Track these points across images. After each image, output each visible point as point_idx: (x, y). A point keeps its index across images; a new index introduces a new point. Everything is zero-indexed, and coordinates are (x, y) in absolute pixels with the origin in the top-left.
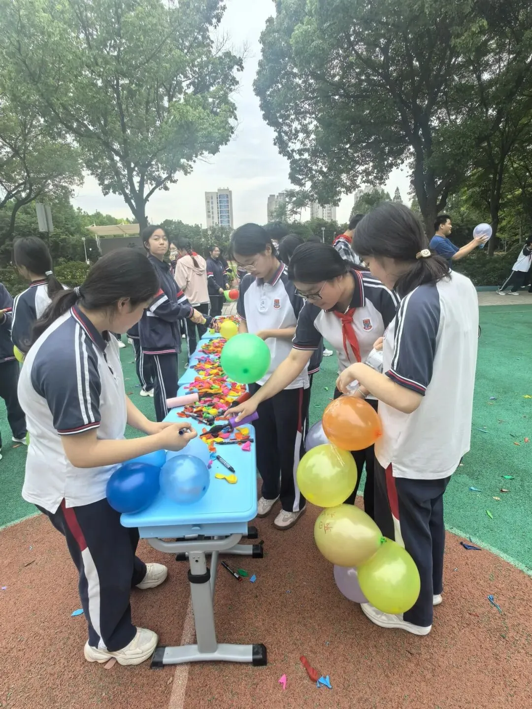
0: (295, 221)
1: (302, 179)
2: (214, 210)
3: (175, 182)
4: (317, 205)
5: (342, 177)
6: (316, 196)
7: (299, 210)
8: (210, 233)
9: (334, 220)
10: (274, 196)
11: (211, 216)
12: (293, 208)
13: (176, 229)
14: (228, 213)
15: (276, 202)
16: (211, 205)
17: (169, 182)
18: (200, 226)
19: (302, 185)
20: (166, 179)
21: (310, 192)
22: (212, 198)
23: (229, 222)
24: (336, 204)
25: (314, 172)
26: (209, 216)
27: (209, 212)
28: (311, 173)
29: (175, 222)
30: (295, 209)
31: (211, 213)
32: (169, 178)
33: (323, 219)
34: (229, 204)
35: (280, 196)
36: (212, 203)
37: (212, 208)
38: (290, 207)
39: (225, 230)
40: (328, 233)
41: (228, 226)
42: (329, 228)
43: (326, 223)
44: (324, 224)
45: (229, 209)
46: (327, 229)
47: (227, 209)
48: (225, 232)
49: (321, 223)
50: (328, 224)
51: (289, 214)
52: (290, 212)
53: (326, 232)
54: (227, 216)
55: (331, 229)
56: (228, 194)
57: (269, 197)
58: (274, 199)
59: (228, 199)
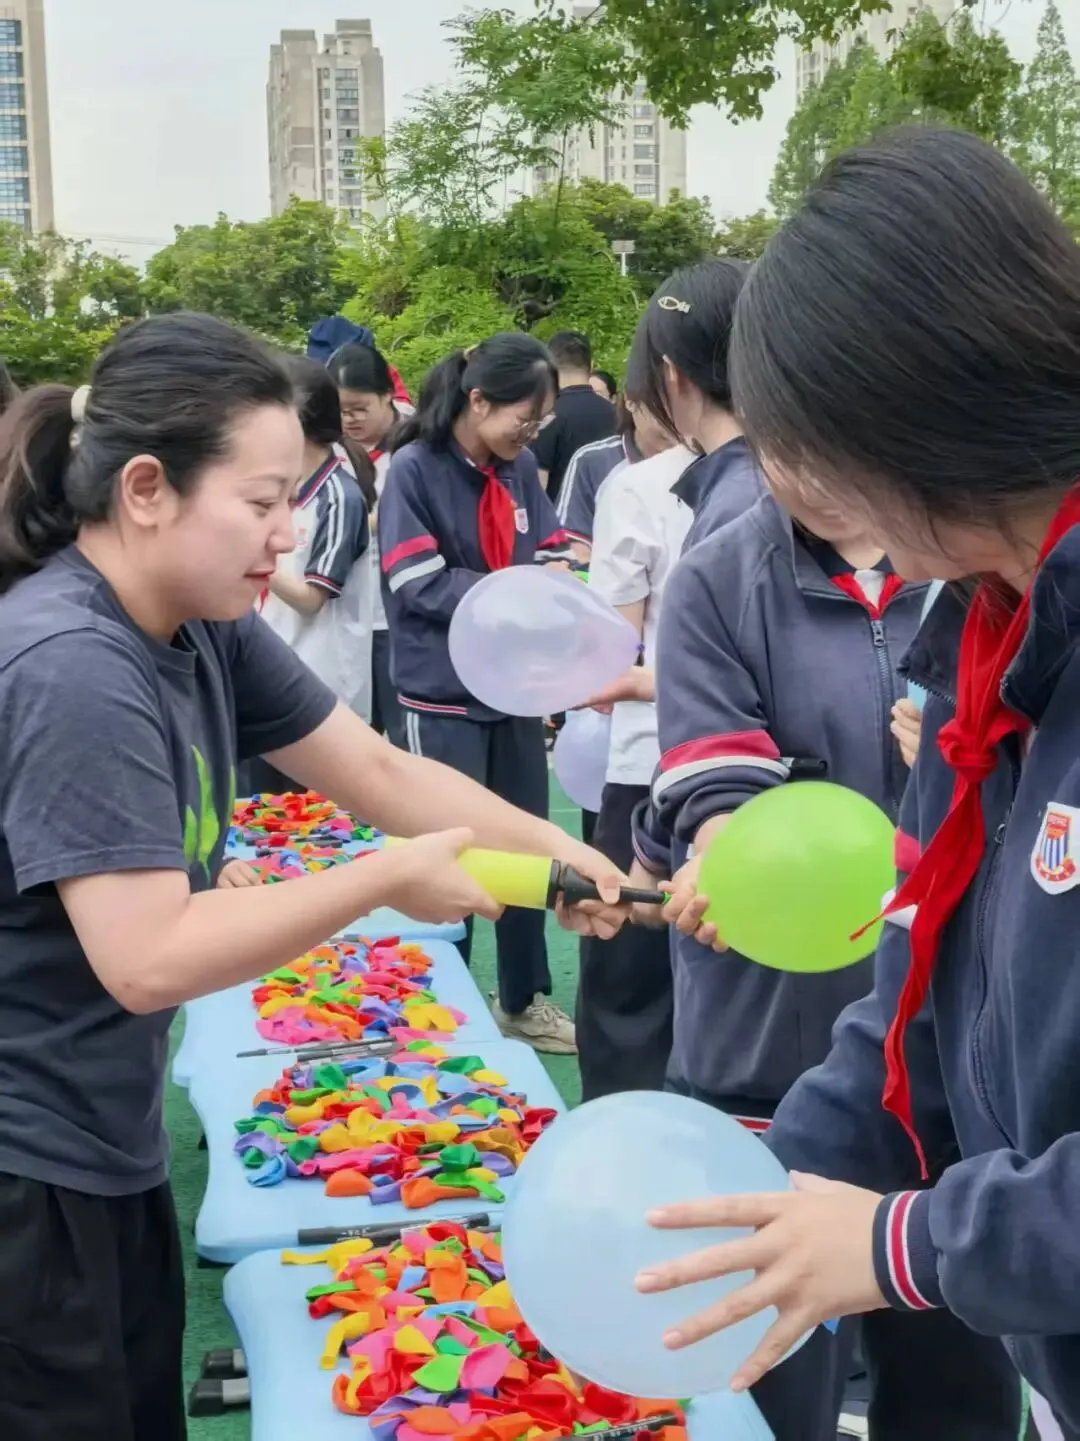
9: (688, 192)
10: (310, 36)
14: (22, 133)
15: (322, 74)
23: (25, 195)
33: (620, 190)
34: (27, 80)
35: (347, 39)
39: (9, 241)
40: (650, 273)
41: (22, 220)
42: (656, 244)
43: (640, 214)
44: (631, 216)
45: (28, 112)
46: (646, 252)
47: (15, 112)
48: (12, 255)
49: (607, 215)
50: (653, 221)
51: (491, 165)
52: (492, 151)
53: (640, 271)
54: (10, 156)
55: (669, 250)
56: (18, 18)
57: (277, 41)
58: (309, 58)
59: (19, 49)
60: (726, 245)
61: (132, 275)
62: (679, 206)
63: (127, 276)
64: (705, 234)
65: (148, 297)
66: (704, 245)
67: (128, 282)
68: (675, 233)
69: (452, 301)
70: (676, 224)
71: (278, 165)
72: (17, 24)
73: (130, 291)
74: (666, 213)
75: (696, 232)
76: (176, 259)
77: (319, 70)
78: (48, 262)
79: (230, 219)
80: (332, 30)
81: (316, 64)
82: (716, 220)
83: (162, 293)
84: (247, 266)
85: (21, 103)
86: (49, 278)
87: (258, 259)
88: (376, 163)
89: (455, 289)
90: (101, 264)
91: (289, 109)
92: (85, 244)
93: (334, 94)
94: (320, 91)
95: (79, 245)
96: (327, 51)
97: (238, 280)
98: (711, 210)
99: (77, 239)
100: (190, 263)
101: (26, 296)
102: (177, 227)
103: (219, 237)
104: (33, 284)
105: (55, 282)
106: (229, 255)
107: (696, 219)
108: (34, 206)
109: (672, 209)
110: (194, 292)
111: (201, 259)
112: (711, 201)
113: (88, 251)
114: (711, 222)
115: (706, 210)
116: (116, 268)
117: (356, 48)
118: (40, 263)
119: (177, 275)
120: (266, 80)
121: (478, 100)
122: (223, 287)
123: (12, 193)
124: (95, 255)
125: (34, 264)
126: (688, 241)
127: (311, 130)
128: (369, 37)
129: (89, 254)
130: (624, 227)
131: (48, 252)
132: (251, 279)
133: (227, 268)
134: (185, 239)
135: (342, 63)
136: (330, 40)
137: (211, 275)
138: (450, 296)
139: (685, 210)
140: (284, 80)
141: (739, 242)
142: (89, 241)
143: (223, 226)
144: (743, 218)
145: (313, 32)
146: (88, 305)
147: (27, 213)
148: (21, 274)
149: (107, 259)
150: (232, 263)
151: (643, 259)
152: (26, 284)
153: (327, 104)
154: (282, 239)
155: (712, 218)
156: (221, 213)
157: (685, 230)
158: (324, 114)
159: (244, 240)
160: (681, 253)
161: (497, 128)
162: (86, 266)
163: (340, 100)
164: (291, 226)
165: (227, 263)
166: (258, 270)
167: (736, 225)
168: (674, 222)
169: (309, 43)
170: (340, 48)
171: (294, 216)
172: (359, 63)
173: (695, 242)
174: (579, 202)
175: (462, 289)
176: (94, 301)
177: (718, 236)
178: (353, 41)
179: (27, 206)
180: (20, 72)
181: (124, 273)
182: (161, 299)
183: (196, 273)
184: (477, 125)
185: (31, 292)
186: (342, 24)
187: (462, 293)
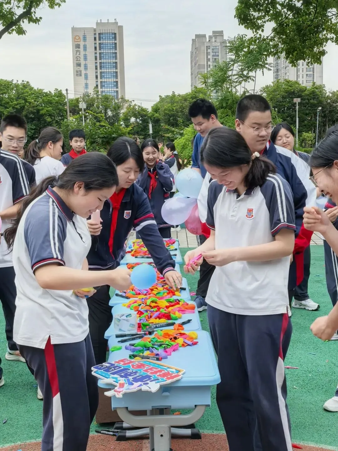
0: (244, 93)
1: (259, 18)
2: (88, 62)
3: (37, 21)
4: (283, 61)
5: (329, 14)
6: (281, 46)
7: (251, 74)
8: (82, 105)
9: (318, 83)
10: (204, 36)
11: (83, 72)
12: (242, 70)
13: (18, 98)
14: (116, 67)
16: (82, 53)
17: (26, 21)
18: (64, 92)
19: (258, 27)
20: (22, 16)
21: (271, 40)
22: (85, 38)
23: (117, 86)
24: (317, 58)
25: (279, 7)
26: (78, 74)
27: (79, 65)
28: (274, 7)
29: (17, 86)
30: (245, 73)
31: (82, 68)
32: (27, 15)
33: (297, 83)
34: (118, 51)
36: (85, 48)
37: (85, 58)
38: (236, 68)
39: (110, 101)
40: (306, 108)
41: (115, 94)
42: (308, 99)
43: (303, 90)
44: (300, 91)
45: (118, 61)
46: (304, 102)
47: (114, 61)
48: (111, 105)
49: (292, 90)
50: (306, 92)
51: (236, 80)
52: (237, 77)
53: (302, 108)
54: (112, 74)
55: (312, 101)
56: (115, 32)
57: (194, 38)
58: (204, 43)
59: (116, 42)
60: (330, 99)
61: (146, 111)
62: (315, 87)
63: (144, 111)
64: (323, 96)
65: (150, 118)
66: (323, 99)
67: (144, 113)
68: (314, 96)
69: (224, 119)
70: (314, 93)
71: (194, 76)
72: (115, 34)
73: (145, 116)
74: (311, 90)
75: (321, 95)
76: (159, 105)
77: (207, 47)
78: (121, 107)
79: (176, 94)
80: (211, 34)
81: (206, 45)
82: (327, 92)
83: (155, 116)
84: (180, 107)
85: (116, 58)
86: (122, 111)
87: (184, 106)
88: (205, 80)
89: (225, 115)
90: (137, 107)
91: (197, 59)
92: (132, 102)
93: (212, 54)
94: (207, 53)
95: (131, 102)
96: (210, 41)
97: (178, 112)
98: (326, 89)
99: (130, 100)
100: (164, 107)
101: (115, 117)
102: (160, 96)
103: (172, 99)
104: (116, 114)
105: (124, 113)
106: (175, 104)
107: (321, 92)
108: (119, 90)
109: (313, 88)
110: (165, 116)
111: (167, 106)
112: (325, 86)
113: (133, 104)
114: (325, 92)
115: (324, 88)
116: (141, 108)
117: (219, 40)
118: (119, 108)
119: (159, 111)
120: (190, 50)
121: (232, 63)
122: (173, 114)
123: (113, 86)
124: (135, 105)
125: (117, 108)
126: (318, 98)
127: (204, 65)
128: (223, 36)
129: (133, 105)
130: (298, 94)
131: (121, 104)
132: (182, 112)
133: (174, 108)
134: (162, 100)
135: (214, 44)
136: (210, 37)
137: (170, 110)
138: (224, 118)
139: (317, 89)
140: (196, 50)
141: (334, 98)
142: (134, 101)
143: (174, 95)
144: (336, 91)
145: (205, 35)
146: (133, 120)
147: (117, 92)
148: (113, 111)
149: (139, 106)
150: (176, 107)
151: (303, 104)
152: (114, 114)
153: (209, 57)
154: (191, 99)
155: (326, 91)
156: (173, 92)
157: (317, 95)
158: (208, 60)
159: (180, 100)
160: (315, 102)
161: (238, 70)
162: (132, 108)
163: (213, 56)
164: (194, 95)
165: (175, 107)
166: (184, 109)
167: (333, 93)
168: (313, 92)
169: (204, 38)
170: (213, 40)
171: (195, 92)
172: (219, 44)
173: (320, 99)
174: (284, 86)
175: (228, 115)
176: (135, 119)
177: (327, 97)
178: (217, 37)
179: (117, 90)
180: (116, 49)
181: (143, 110)
182: (154, 118)
183: (165, 110)
184: (232, 70)
185: (116, 116)
186: (214, 32)
187: (227, 117)
